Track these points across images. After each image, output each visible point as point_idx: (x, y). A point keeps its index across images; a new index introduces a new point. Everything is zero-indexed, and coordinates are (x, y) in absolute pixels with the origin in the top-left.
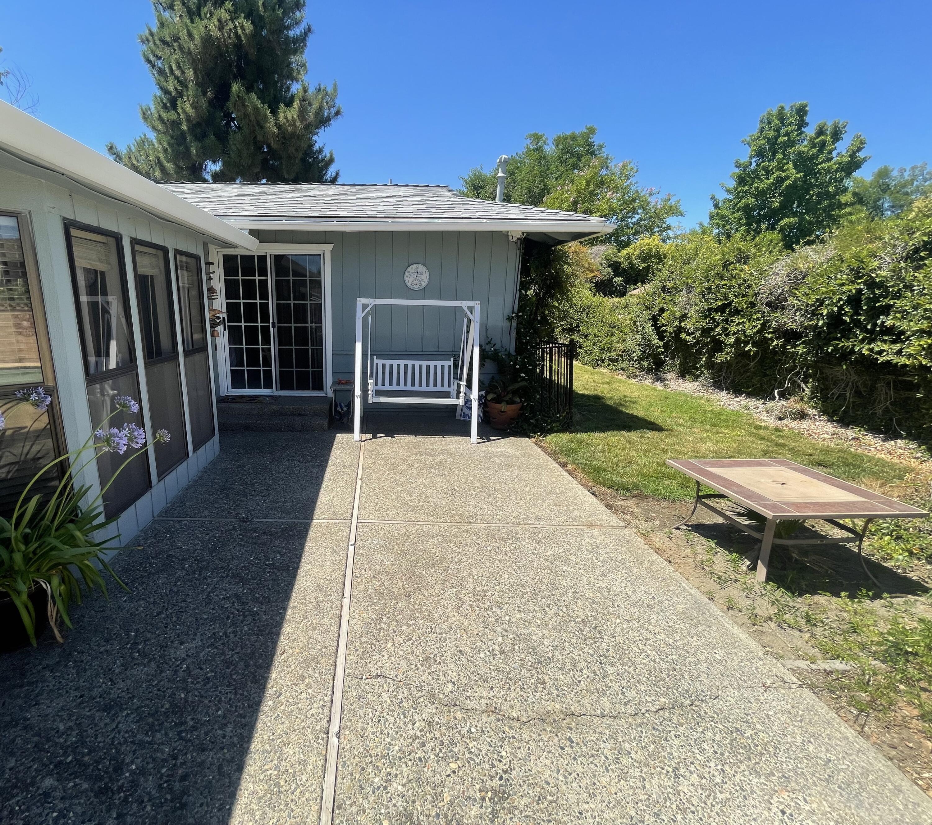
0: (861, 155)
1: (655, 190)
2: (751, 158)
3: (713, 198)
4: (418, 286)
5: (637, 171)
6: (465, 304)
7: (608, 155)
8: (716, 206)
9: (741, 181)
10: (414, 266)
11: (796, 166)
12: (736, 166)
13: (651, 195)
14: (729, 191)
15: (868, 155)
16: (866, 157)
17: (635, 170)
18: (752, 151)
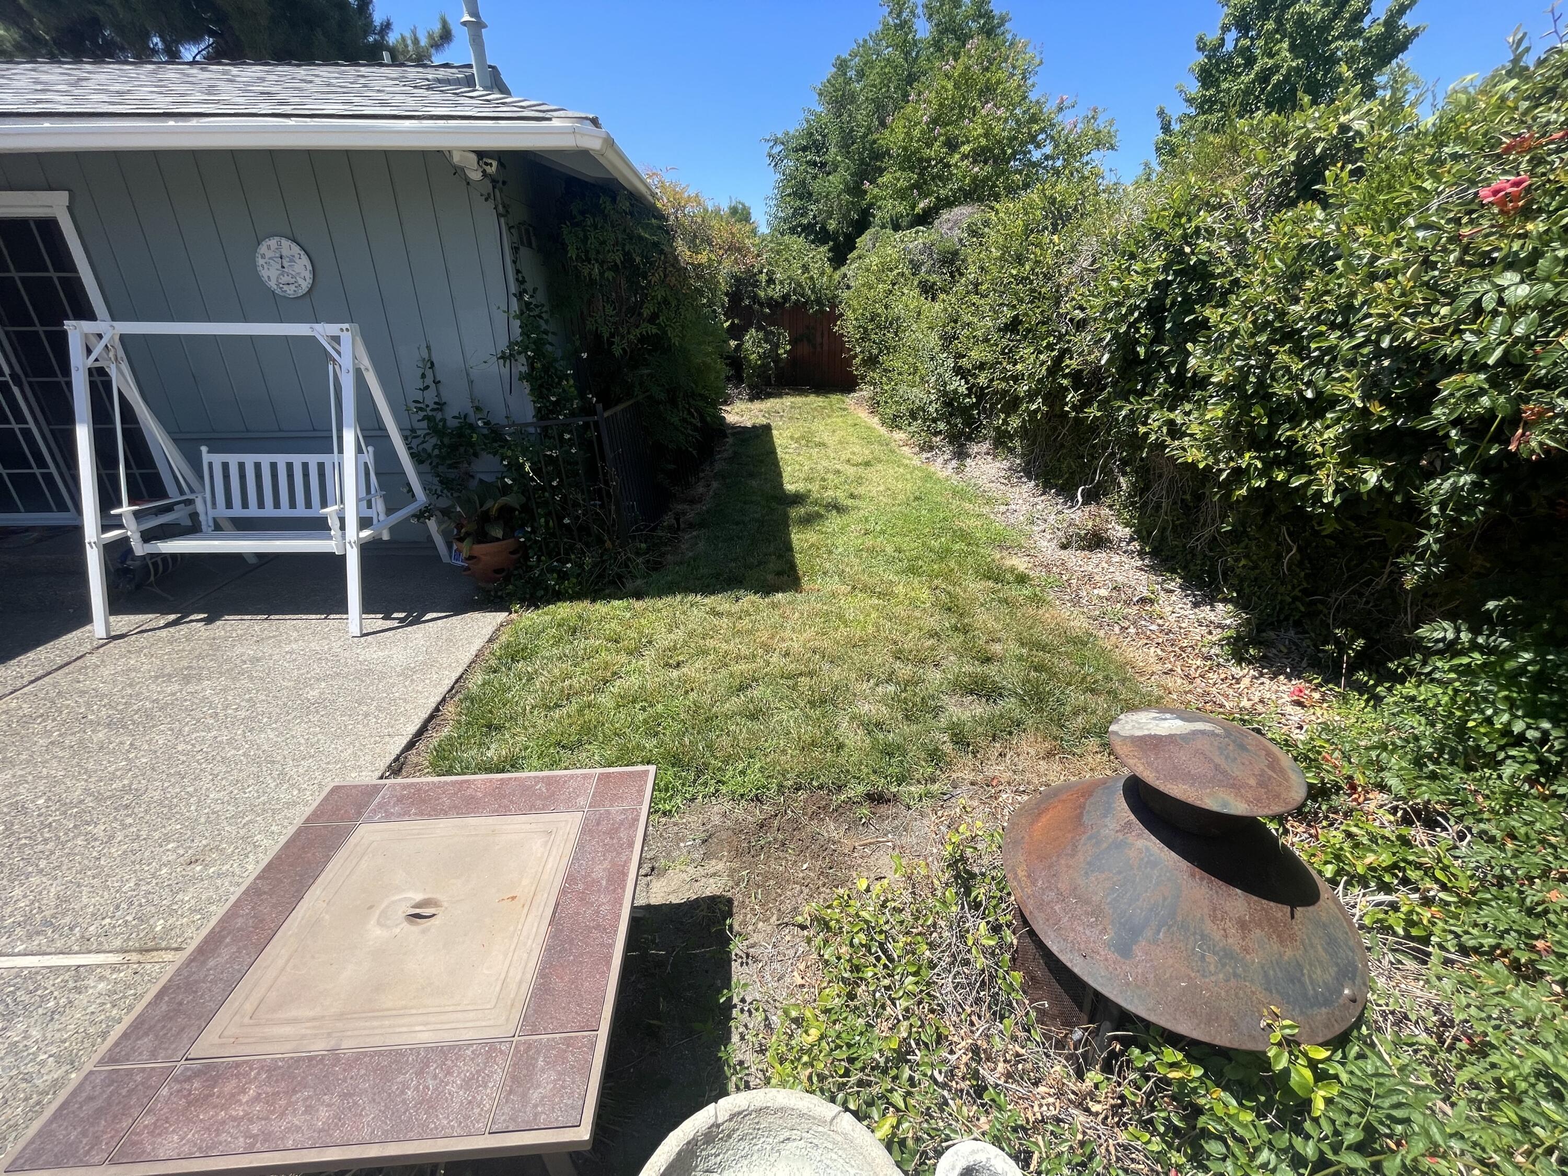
0: (1408, 21)
1: (1068, 100)
2: (1225, 29)
3: (1161, 113)
4: (293, 287)
5: (1041, 63)
6: (322, 331)
7: (1015, 36)
8: (1166, 129)
9: (1207, 77)
10: (273, 242)
11: (1292, 48)
12: (1199, 49)
13: (1060, 109)
14: (1190, 101)
15: (1424, 24)
16: (1417, 29)
17: (1037, 61)
18: (1226, 15)
